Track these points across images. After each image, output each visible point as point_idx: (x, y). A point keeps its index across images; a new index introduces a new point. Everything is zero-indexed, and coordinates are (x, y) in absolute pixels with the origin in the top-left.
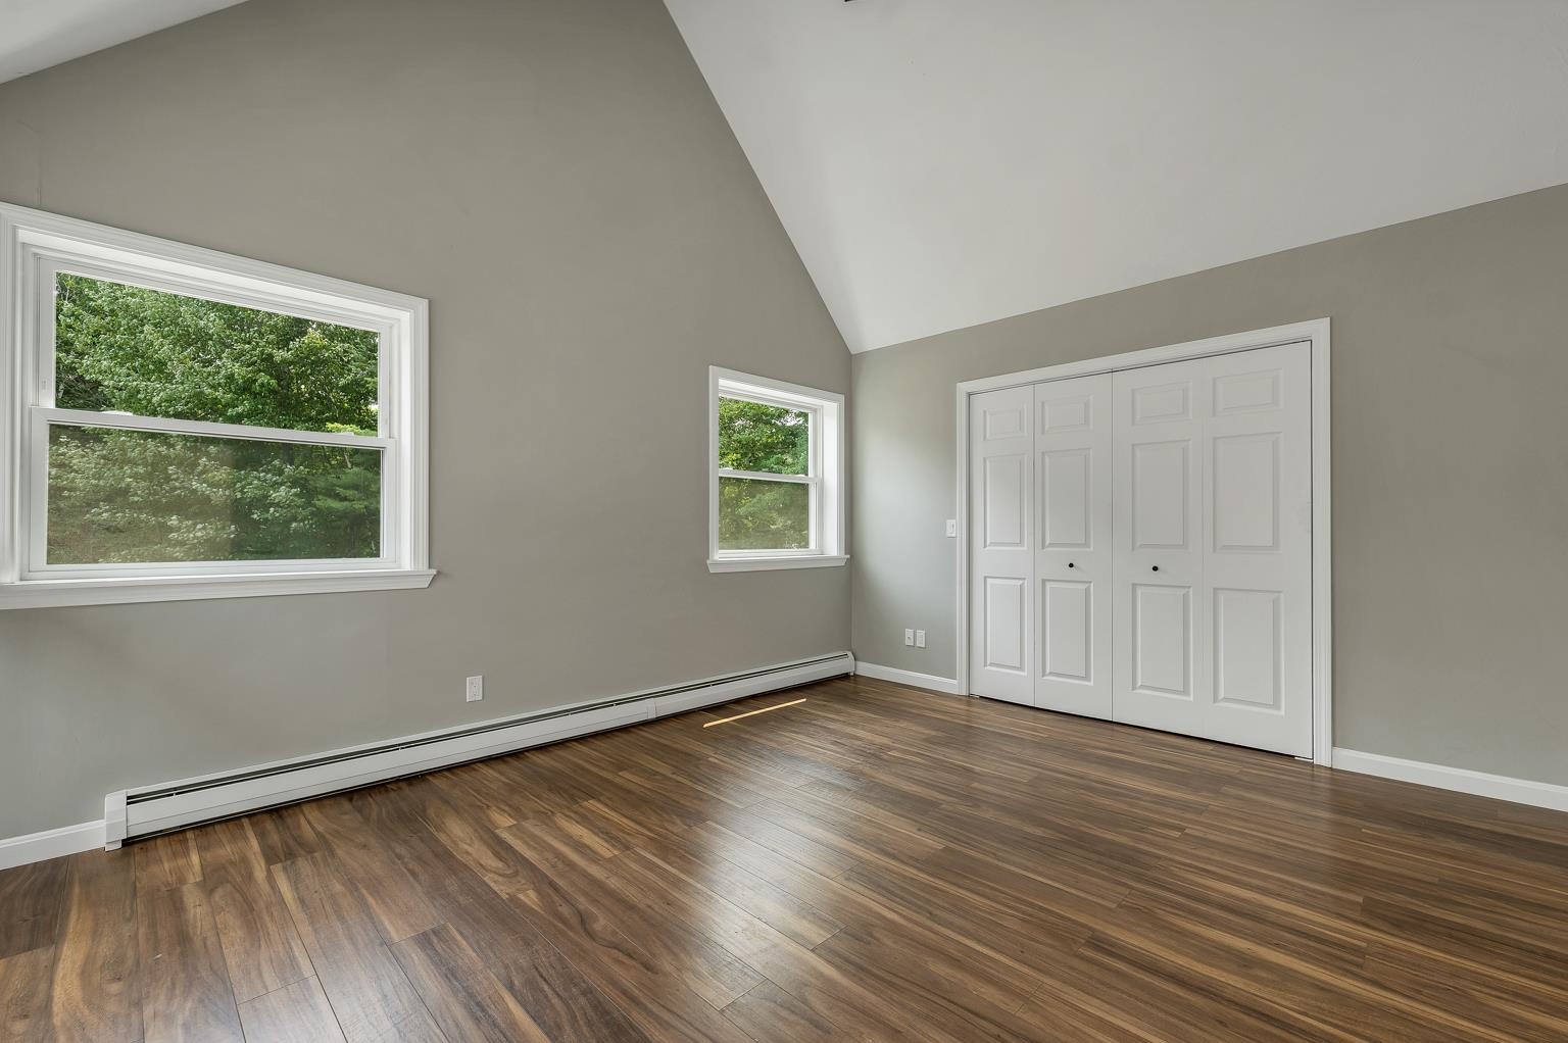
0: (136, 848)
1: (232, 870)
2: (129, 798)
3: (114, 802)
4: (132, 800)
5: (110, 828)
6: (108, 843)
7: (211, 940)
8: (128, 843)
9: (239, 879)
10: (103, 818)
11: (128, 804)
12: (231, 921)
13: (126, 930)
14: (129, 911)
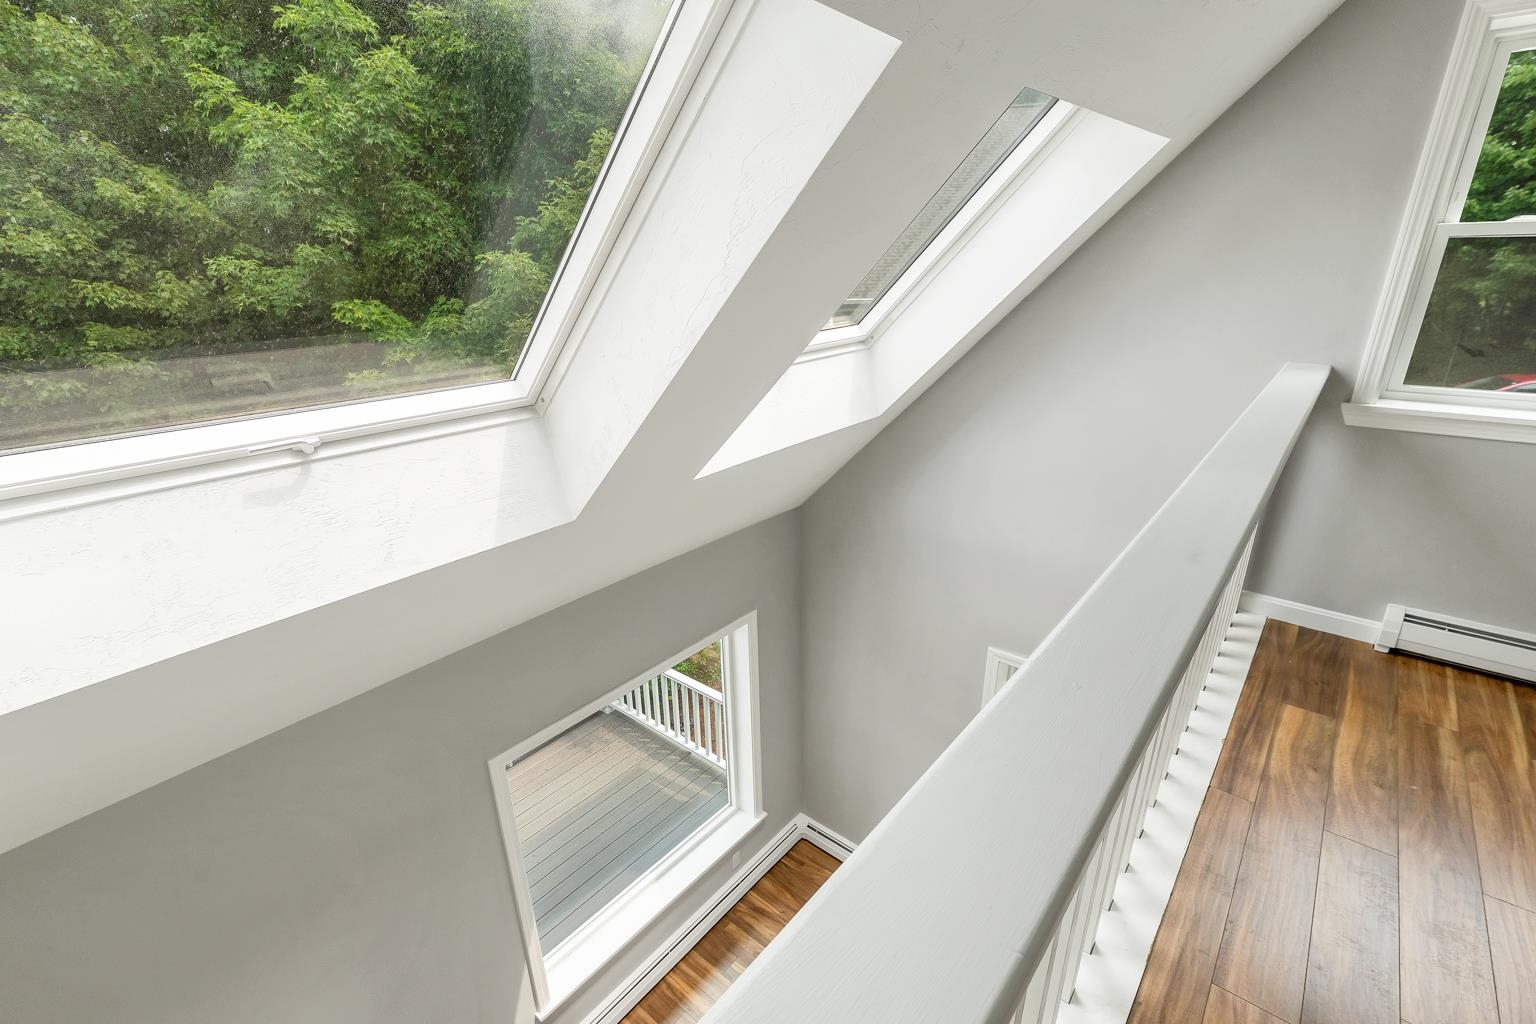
0: (1400, 659)
1: (1489, 738)
2: (1406, 615)
3: (1394, 612)
4: (1409, 618)
5: (1384, 633)
6: (1379, 645)
7: (1463, 804)
8: (1395, 652)
9: (1496, 754)
10: (1381, 621)
11: (1405, 620)
12: (1482, 792)
13: (1389, 741)
14: (1391, 724)
